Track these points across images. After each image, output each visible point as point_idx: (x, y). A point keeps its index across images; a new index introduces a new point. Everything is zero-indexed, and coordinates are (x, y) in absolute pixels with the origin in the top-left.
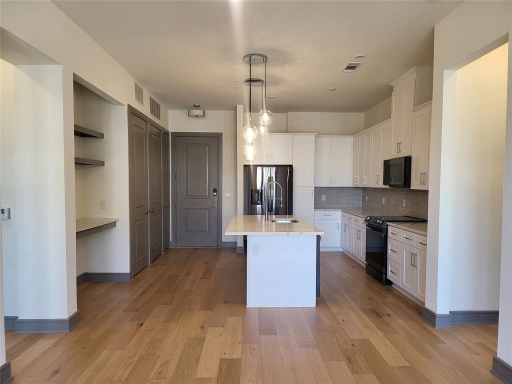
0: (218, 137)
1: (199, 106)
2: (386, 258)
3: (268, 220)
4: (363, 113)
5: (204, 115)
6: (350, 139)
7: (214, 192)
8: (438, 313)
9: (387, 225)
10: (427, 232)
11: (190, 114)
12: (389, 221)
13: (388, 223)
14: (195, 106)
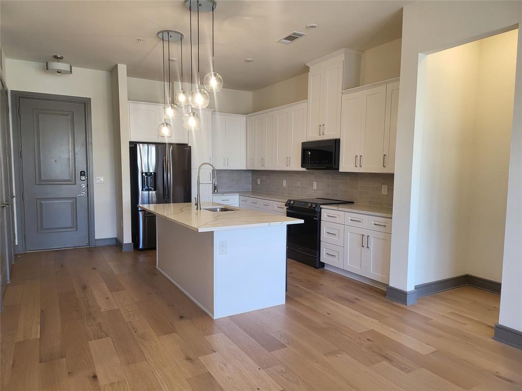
0: (84, 104)
1: (61, 58)
2: (320, 241)
3: (200, 209)
4: (252, 92)
5: (71, 72)
6: (243, 118)
7: (81, 175)
8: (408, 290)
9: (321, 208)
10: (392, 214)
11: (49, 67)
12: (322, 204)
13: (321, 206)
14: (56, 57)
